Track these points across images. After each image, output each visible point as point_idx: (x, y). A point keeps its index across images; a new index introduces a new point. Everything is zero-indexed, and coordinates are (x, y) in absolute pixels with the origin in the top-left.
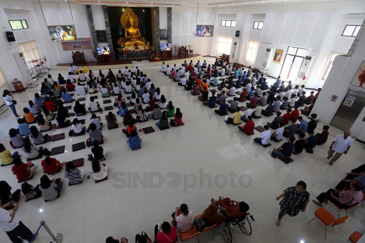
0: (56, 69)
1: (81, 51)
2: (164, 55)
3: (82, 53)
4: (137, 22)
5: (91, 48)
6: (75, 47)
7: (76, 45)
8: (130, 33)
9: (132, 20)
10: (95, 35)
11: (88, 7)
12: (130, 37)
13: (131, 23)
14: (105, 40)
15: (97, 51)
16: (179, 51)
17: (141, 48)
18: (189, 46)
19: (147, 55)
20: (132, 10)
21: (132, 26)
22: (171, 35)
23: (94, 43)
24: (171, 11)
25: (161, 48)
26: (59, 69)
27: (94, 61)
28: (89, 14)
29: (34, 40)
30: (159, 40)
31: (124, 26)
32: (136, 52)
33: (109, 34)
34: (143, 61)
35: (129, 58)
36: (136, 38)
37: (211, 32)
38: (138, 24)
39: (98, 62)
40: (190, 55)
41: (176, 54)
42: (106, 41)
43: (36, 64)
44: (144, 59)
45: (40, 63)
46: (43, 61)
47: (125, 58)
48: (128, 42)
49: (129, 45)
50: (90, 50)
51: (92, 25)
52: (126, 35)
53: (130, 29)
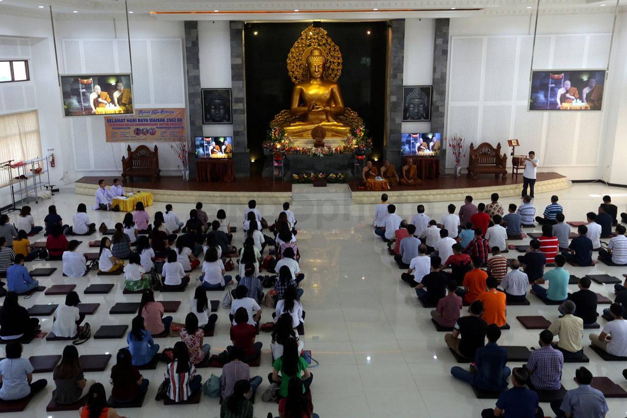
0: (72, 192)
1: (151, 145)
2: (408, 171)
3: (152, 150)
4: (338, 65)
5: (181, 139)
6: (138, 132)
7: (141, 128)
8: (306, 98)
9: (317, 61)
10: (198, 101)
11: (191, 27)
12: (306, 109)
13: (313, 69)
14: (226, 117)
15: (194, 147)
16: (472, 161)
17: (335, 144)
18: (510, 142)
19: (351, 166)
20: (326, 33)
21: (315, 79)
22: (444, 106)
23: (192, 123)
24: (448, 29)
25: (403, 147)
26: (81, 190)
27: (181, 177)
28: (190, 45)
29: (35, 111)
30: (398, 119)
31: (296, 78)
32: (315, 155)
33: (239, 101)
34: (332, 187)
35: (289, 173)
36: (326, 112)
37: (588, 95)
38: (339, 73)
39: (192, 180)
40: (515, 175)
41: (459, 168)
42: (229, 120)
43: (16, 172)
44: (336, 181)
45: (31, 170)
46: (45, 166)
47: (276, 173)
48: (297, 123)
49: (299, 134)
50: (174, 144)
51: (193, 73)
52: (295, 105)
53: (311, 85)
